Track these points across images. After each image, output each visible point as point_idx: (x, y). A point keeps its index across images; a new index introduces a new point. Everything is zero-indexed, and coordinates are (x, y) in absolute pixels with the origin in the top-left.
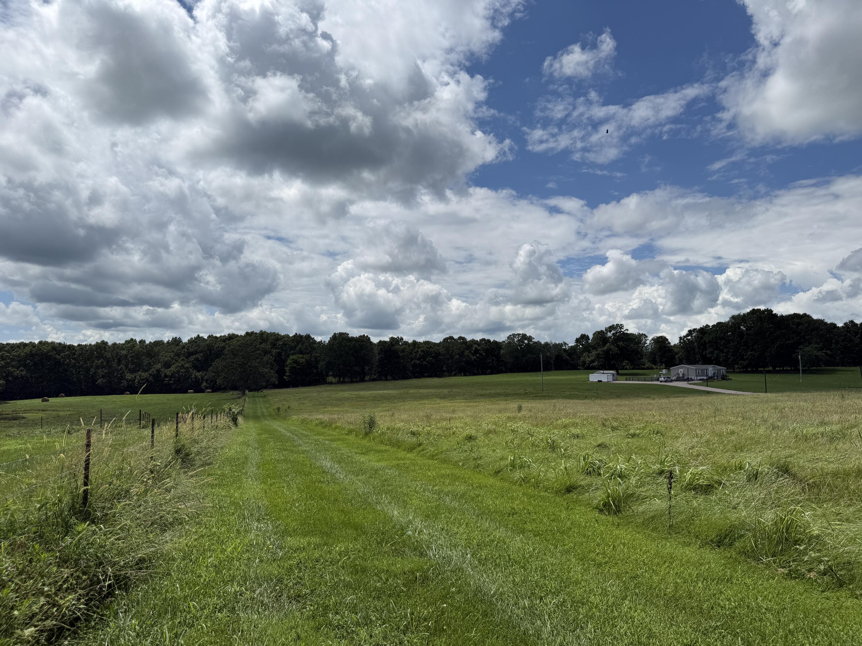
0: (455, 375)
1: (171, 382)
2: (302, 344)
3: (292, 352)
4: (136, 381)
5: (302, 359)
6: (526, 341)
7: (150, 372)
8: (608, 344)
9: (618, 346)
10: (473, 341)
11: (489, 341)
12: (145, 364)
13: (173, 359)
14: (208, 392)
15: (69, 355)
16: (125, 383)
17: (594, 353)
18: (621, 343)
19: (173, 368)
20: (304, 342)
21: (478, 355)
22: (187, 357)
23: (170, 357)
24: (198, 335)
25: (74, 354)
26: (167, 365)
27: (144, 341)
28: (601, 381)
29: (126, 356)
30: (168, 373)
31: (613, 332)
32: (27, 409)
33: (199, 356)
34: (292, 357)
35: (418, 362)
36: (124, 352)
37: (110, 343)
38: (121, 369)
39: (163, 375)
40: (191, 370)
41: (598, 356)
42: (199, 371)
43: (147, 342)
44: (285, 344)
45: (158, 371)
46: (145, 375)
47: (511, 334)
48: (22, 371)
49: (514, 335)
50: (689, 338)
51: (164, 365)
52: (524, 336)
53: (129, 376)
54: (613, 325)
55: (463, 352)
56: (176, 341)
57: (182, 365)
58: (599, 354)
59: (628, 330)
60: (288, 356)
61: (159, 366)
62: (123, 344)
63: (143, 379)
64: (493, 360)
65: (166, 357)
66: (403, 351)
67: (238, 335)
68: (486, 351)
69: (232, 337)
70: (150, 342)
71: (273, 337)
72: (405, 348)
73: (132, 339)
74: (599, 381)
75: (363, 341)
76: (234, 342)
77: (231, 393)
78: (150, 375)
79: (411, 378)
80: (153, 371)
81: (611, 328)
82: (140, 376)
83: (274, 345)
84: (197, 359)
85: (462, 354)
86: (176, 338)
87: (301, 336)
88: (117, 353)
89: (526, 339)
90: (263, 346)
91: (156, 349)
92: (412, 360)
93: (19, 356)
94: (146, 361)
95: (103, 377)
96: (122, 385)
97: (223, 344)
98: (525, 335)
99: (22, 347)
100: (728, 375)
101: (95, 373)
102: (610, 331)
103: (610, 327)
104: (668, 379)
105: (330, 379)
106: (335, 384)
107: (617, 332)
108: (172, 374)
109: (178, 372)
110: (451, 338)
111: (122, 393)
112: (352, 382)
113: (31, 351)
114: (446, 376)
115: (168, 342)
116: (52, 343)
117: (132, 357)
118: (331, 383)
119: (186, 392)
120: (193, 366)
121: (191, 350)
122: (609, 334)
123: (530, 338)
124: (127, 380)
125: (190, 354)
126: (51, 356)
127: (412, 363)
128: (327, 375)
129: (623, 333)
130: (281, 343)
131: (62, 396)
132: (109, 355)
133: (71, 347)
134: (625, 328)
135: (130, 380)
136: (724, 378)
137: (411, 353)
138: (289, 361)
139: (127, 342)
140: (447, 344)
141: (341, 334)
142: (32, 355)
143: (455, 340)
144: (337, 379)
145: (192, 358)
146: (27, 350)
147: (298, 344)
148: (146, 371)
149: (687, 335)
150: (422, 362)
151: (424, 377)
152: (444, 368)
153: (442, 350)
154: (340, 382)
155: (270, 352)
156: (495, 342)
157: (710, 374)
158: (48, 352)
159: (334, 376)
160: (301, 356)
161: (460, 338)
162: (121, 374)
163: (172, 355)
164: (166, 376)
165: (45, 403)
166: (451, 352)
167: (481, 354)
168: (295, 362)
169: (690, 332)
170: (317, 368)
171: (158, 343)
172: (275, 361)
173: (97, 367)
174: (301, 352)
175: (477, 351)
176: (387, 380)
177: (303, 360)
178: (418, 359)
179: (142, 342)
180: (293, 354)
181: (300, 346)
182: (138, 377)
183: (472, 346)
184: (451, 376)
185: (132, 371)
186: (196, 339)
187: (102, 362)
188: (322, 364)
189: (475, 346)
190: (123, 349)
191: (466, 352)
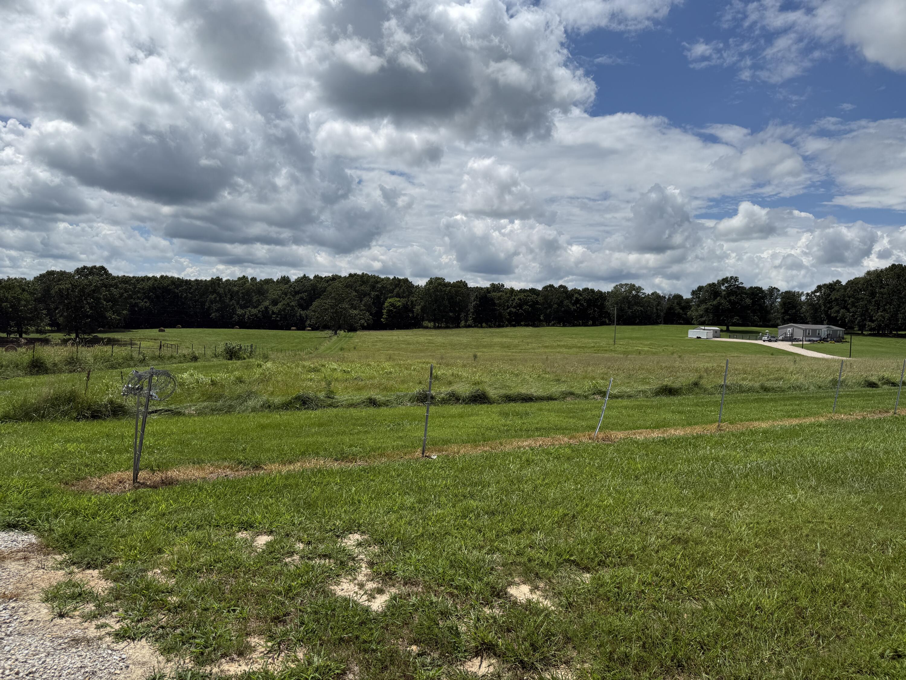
0: (553, 325)
1: (278, 319)
2: (400, 288)
3: (390, 295)
4: (246, 316)
5: (399, 302)
6: (634, 292)
7: (259, 309)
8: (719, 298)
9: (730, 301)
10: (575, 291)
11: (592, 291)
12: (254, 301)
13: (280, 297)
14: (309, 330)
15: (186, 290)
16: (236, 318)
17: (703, 307)
18: (733, 298)
19: (280, 306)
20: (402, 286)
21: (578, 306)
22: (293, 296)
23: (278, 295)
24: (305, 275)
25: (191, 288)
26: (275, 302)
27: (256, 279)
28: (700, 338)
29: (238, 292)
30: (275, 310)
31: (726, 285)
32: (142, 337)
33: (304, 295)
34: (389, 300)
35: (514, 310)
36: (236, 289)
37: (224, 279)
38: (233, 305)
39: (270, 312)
40: (296, 309)
41: (707, 310)
42: (303, 310)
43: (258, 280)
44: (383, 287)
45: (266, 308)
46: (254, 311)
47: (618, 284)
48: (146, 302)
49: (621, 285)
50: (818, 294)
51: (272, 302)
52: (632, 287)
53: (240, 311)
54: (727, 278)
55: (562, 302)
56: (285, 280)
57: (288, 304)
58: (707, 309)
59: (742, 283)
60: (386, 299)
61: (267, 303)
62: (235, 281)
63: (252, 315)
64: (595, 311)
65: (273, 294)
66: (499, 298)
67: (340, 277)
68: (589, 301)
69: (335, 278)
70: (261, 280)
71: (371, 280)
72: (501, 296)
73: (244, 277)
74: (698, 338)
75: (459, 287)
76: (336, 283)
77: (326, 332)
78: (259, 311)
79: (507, 326)
80: (262, 307)
81: (725, 280)
82: (250, 311)
83: (373, 288)
84: (302, 298)
85: (560, 304)
86: (284, 277)
87: (399, 280)
88: (229, 290)
89: (634, 289)
90: (362, 288)
91: (266, 287)
92: (508, 308)
93: (143, 289)
94: (255, 299)
95: (217, 311)
96: (234, 319)
97: (326, 285)
98: (634, 285)
99: (146, 281)
100: (845, 336)
101: (210, 307)
102: (723, 284)
103: (723, 280)
104: (772, 339)
105: (426, 323)
106: (430, 328)
107: (730, 286)
108: (279, 311)
109: (285, 309)
110: (551, 286)
111: (233, 328)
112: (447, 327)
113: (153, 284)
114: (543, 326)
115: (277, 281)
116: (171, 277)
117: (242, 293)
118: (427, 328)
119: (290, 329)
120: (299, 305)
121: (297, 289)
122: (723, 288)
123: (639, 289)
124: (238, 315)
125: (297, 293)
126: (170, 290)
127: (508, 311)
128: (423, 320)
129: (738, 286)
130: (379, 286)
131: (179, 328)
132: (221, 291)
133: (188, 282)
134: (740, 281)
135: (241, 315)
136: (840, 340)
137: (508, 301)
138: (386, 304)
139: (239, 279)
140: (546, 293)
141: (437, 279)
142: (153, 289)
143: (555, 288)
144: (432, 324)
145: (298, 297)
146: (150, 283)
147: (396, 287)
148: (256, 307)
149: (816, 291)
150: (518, 310)
151: (521, 325)
152: (542, 318)
153: (540, 299)
154: (435, 328)
155: (369, 294)
156: (600, 292)
157: (823, 335)
158: (168, 286)
159: (430, 321)
160: (398, 299)
161: (561, 286)
162: (233, 309)
163: (280, 293)
164: (273, 313)
165: (161, 333)
166: (549, 301)
167: (582, 305)
168: (392, 305)
169: (819, 288)
170: (413, 312)
171: (268, 282)
172: (373, 303)
173: (211, 302)
174: (398, 296)
175: (577, 301)
176: (482, 327)
177: (399, 304)
178: (515, 307)
179: (254, 279)
180: (390, 297)
181: (397, 289)
182: (248, 313)
183: (573, 295)
184: (548, 326)
185: (242, 307)
186: (302, 278)
187: (215, 298)
188: (417, 309)
189: (576, 295)
190: (235, 286)
191: (566, 302)
